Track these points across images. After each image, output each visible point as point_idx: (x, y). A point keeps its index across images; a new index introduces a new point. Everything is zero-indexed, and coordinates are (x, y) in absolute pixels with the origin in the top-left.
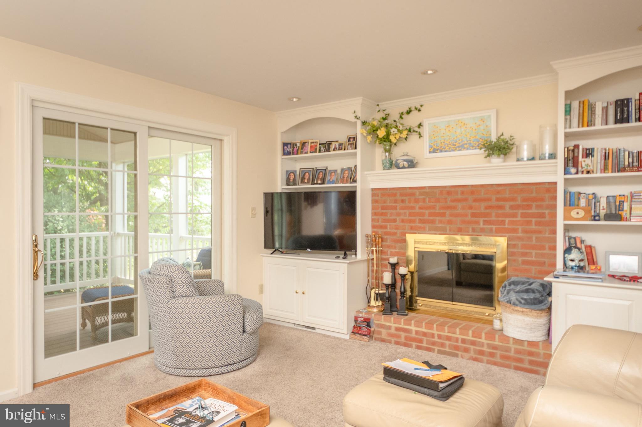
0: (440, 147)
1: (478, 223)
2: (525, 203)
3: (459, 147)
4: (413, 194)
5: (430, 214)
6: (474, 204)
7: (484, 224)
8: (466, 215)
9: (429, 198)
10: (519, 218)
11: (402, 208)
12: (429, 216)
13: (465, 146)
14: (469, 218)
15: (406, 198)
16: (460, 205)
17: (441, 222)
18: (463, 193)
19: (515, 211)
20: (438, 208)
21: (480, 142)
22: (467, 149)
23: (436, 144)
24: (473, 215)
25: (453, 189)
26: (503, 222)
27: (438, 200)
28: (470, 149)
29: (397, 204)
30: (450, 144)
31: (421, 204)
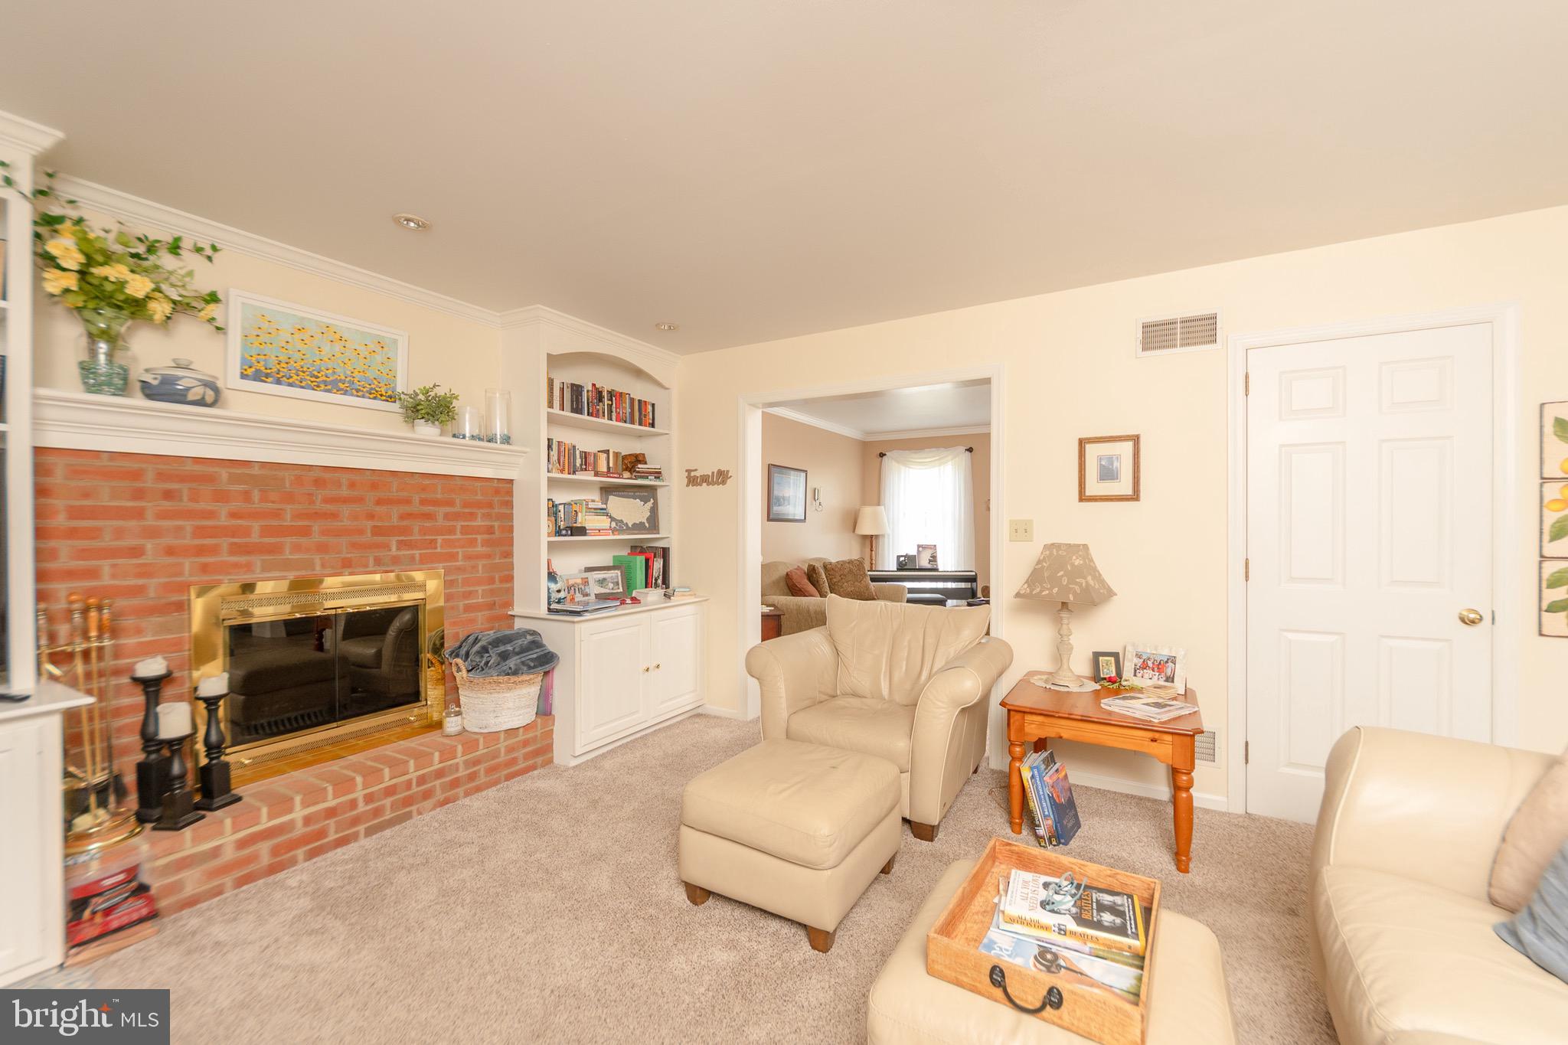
0: (275, 370)
1: (388, 547)
2: (467, 510)
3: (326, 383)
4: (210, 479)
5: (266, 531)
6: (378, 509)
7: (398, 549)
8: (360, 532)
9: (260, 490)
10: (458, 536)
11: (163, 515)
12: (261, 536)
13: (341, 385)
14: (368, 537)
15: (184, 488)
16: (346, 510)
17: (297, 548)
18: (352, 485)
19: (451, 523)
20: (288, 517)
21: (373, 386)
22: (345, 393)
23: (265, 360)
24: (377, 531)
25: (328, 475)
26: (432, 543)
27: (289, 498)
28: (352, 395)
29: (143, 504)
30: (304, 372)
31: (236, 505)
